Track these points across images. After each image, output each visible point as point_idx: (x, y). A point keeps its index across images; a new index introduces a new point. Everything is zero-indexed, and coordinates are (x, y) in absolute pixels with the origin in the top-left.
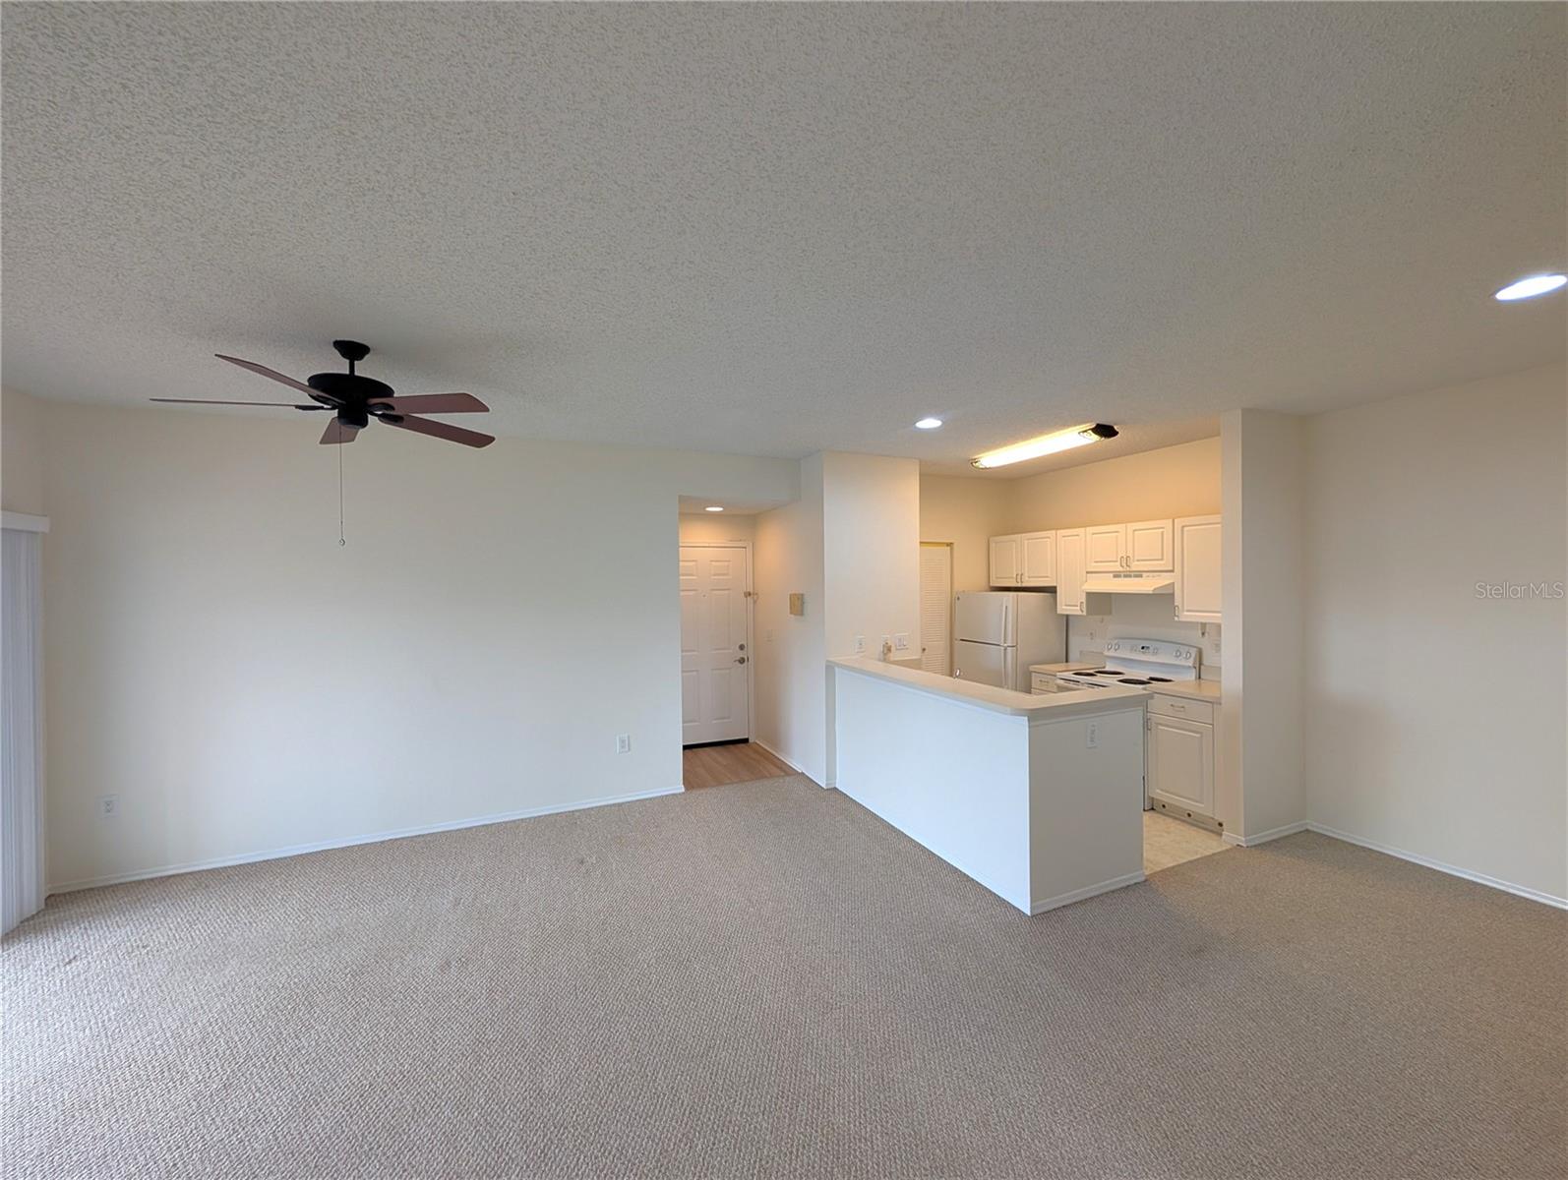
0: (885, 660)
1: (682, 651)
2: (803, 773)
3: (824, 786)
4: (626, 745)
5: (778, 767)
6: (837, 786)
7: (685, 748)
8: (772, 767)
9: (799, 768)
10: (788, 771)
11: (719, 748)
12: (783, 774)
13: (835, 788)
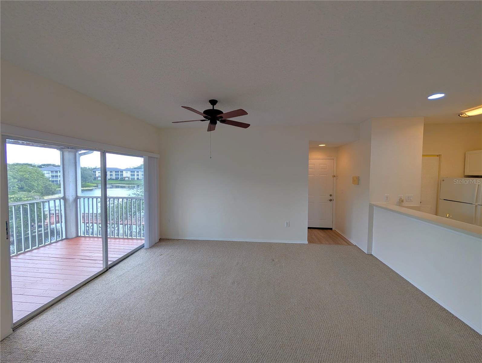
0: (399, 205)
1: (309, 195)
2: (356, 245)
3: (366, 253)
4: (288, 224)
5: (345, 241)
6: (372, 254)
7: (309, 228)
8: (343, 241)
9: (354, 243)
10: (349, 243)
11: (321, 231)
12: (347, 244)
13: (371, 255)
